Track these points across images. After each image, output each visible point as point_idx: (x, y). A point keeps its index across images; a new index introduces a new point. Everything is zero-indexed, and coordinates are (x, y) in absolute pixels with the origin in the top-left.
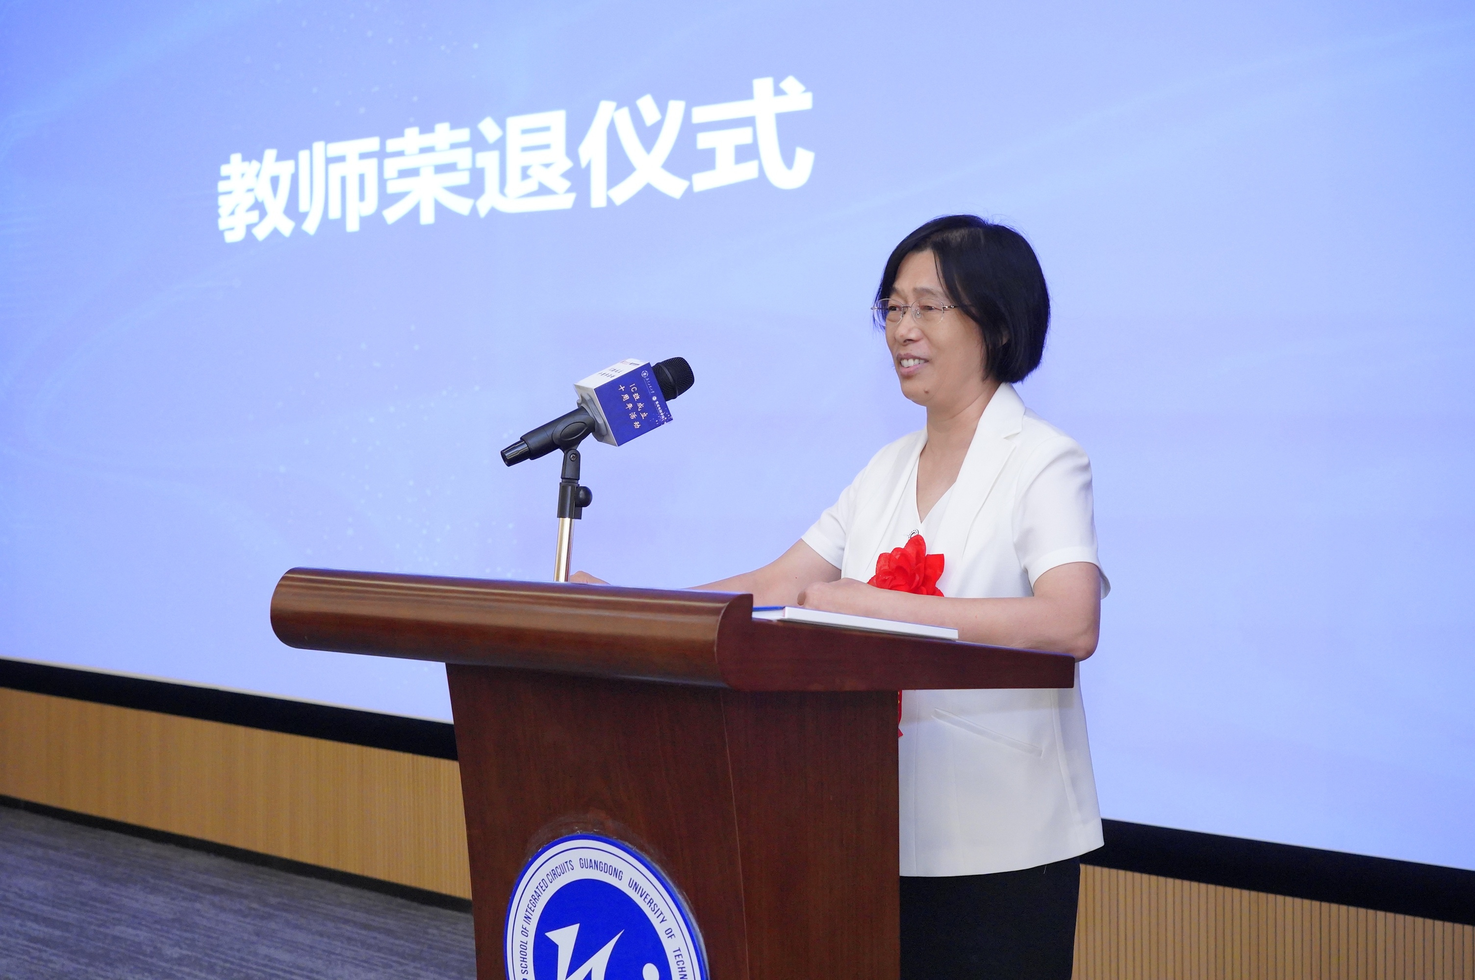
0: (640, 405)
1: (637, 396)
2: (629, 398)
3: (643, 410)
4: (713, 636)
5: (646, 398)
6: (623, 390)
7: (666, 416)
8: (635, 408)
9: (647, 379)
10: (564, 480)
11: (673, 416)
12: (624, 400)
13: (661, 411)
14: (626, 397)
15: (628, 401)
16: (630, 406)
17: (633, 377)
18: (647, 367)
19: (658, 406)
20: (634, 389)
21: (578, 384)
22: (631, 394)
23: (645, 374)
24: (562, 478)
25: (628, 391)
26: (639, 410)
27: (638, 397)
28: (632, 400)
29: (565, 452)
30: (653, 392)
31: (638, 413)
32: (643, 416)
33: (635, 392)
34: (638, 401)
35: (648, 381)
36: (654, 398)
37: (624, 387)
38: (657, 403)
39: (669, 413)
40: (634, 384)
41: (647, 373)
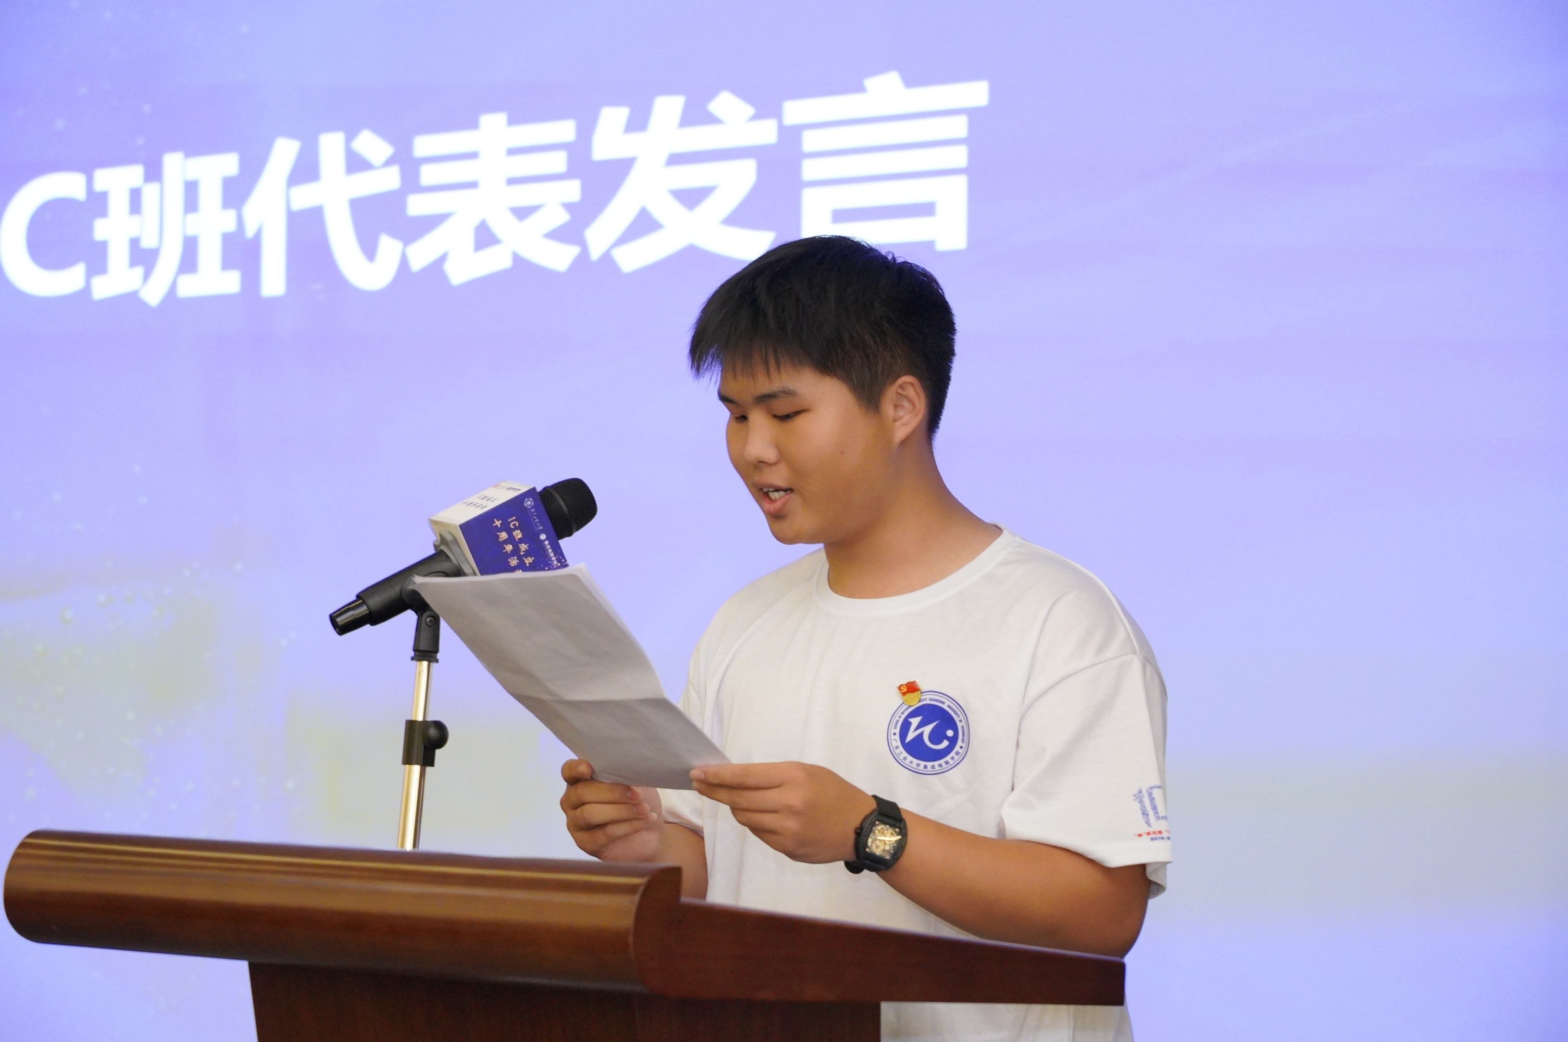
0: (523, 547)
1: (518, 534)
2: (507, 537)
3: (528, 553)
5: (530, 537)
6: (499, 526)
8: (516, 551)
9: (533, 510)
10: (417, 653)
11: (569, 559)
12: (500, 540)
13: (552, 553)
14: (504, 536)
15: (506, 542)
16: (509, 548)
17: (512, 507)
18: (531, 493)
19: (548, 547)
20: (514, 525)
21: (434, 518)
22: (510, 532)
23: (529, 503)
24: (414, 650)
25: (506, 527)
26: (522, 553)
27: (520, 536)
28: (511, 540)
29: (419, 614)
30: (541, 528)
31: (520, 558)
32: (527, 562)
33: (516, 528)
34: (521, 541)
35: (533, 512)
36: (543, 537)
37: (500, 522)
38: (547, 542)
39: (564, 556)
40: (514, 518)
41: (531, 501)
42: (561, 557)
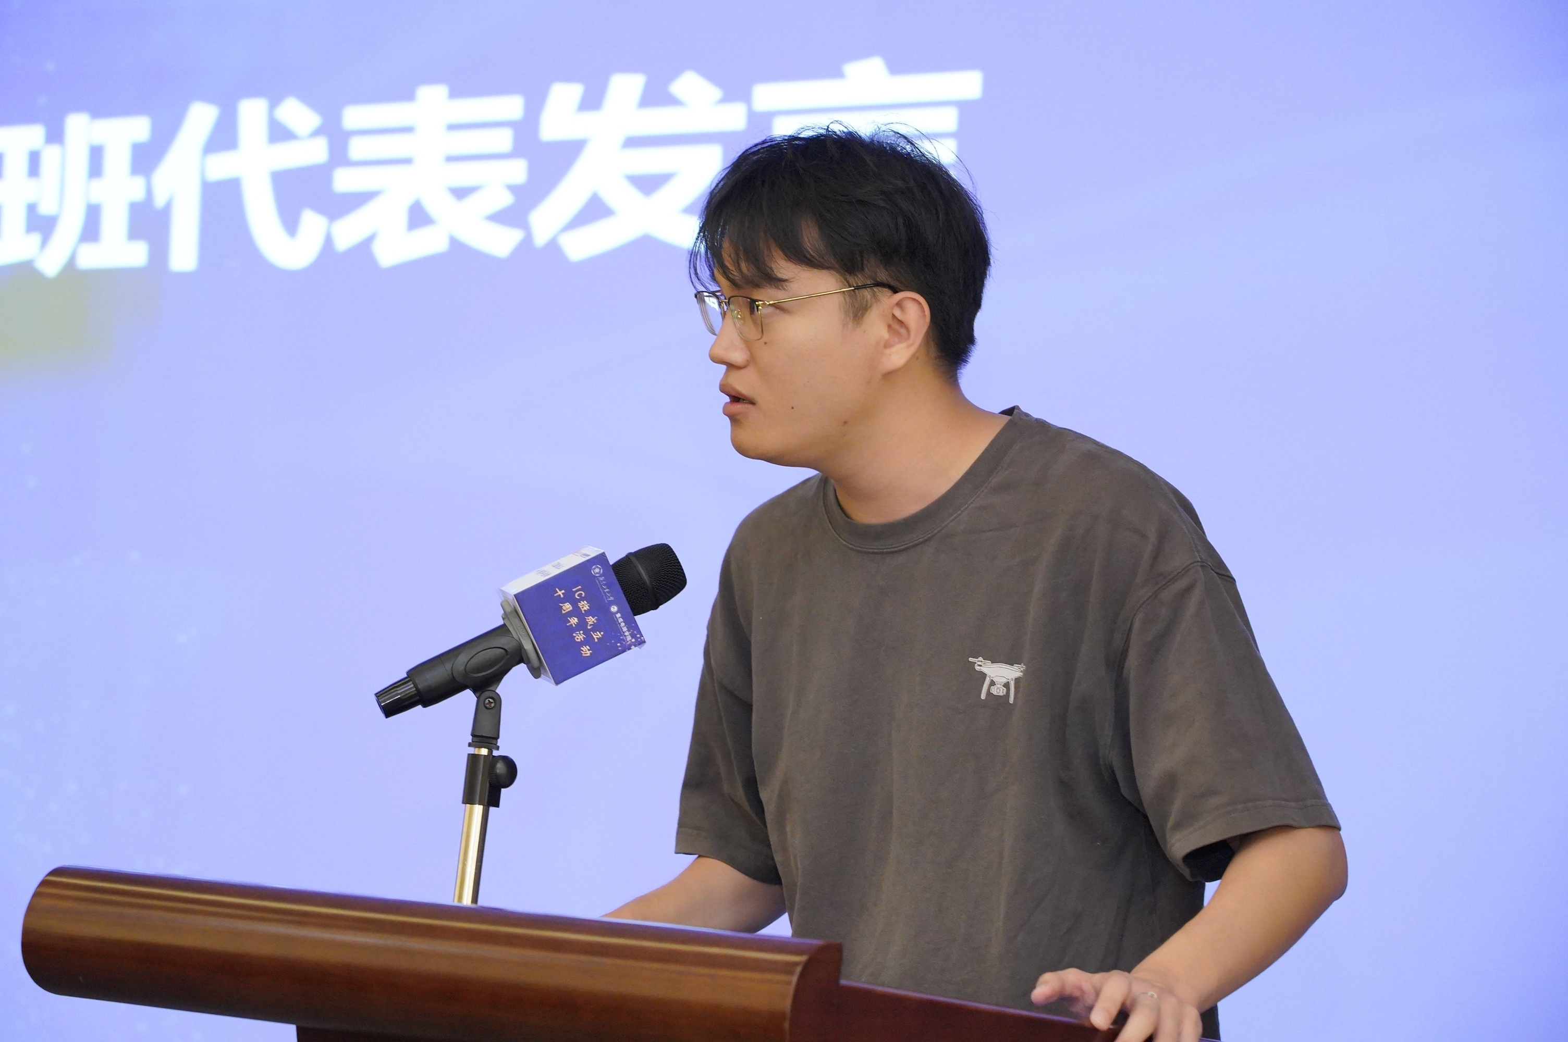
0: (591, 620)
1: (584, 606)
2: (571, 608)
3: (596, 628)
4: (786, 1005)
5: (600, 608)
6: (562, 596)
7: (633, 636)
8: (582, 625)
9: (601, 579)
10: (476, 739)
11: (646, 637)
12: (563, 612)
13: (625, 629)
14: (567, 607)
15: (570, 614)
16: (574, 621)
17: (579, 574)
18: (601, 559)
19: (621, 620)
20: (580, 595)
21: (504, 589)
22: (574, 603)
23: (597, 570)
24: (472, 735)
25: (569, 598)
26: (589, 627)
27: (587, 607)
28: (576, 612)
29: (478, 695)
30: (612, 598)
31: (587, 633)
32: (595, 636)
33: (582, 599)
34: (588, 613)
35: (602, 581)
36: (614, 609)
37: (563, 591)
38: (618, 615)
39: (640, 632)
40: (580, 587)
41: (600, 569)
42: (635, 632)
